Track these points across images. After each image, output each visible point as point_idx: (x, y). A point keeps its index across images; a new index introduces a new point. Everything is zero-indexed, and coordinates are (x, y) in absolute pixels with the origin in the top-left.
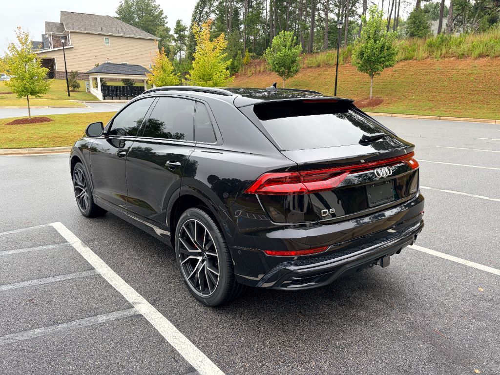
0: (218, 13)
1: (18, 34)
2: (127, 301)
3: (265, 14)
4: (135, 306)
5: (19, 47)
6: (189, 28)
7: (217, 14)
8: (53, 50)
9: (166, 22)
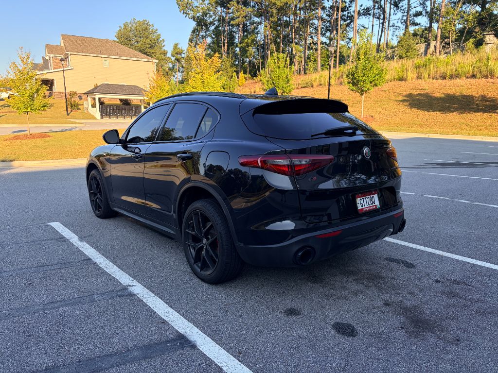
0: (214, 36)
1: (20, 53)
2: (121, 284)
3: (259, 38)
4: (128, 288)
5: (21, 66)
6: (186, 50)
7: (213, 38)
8: (52, 71)
9: (163, 45)
